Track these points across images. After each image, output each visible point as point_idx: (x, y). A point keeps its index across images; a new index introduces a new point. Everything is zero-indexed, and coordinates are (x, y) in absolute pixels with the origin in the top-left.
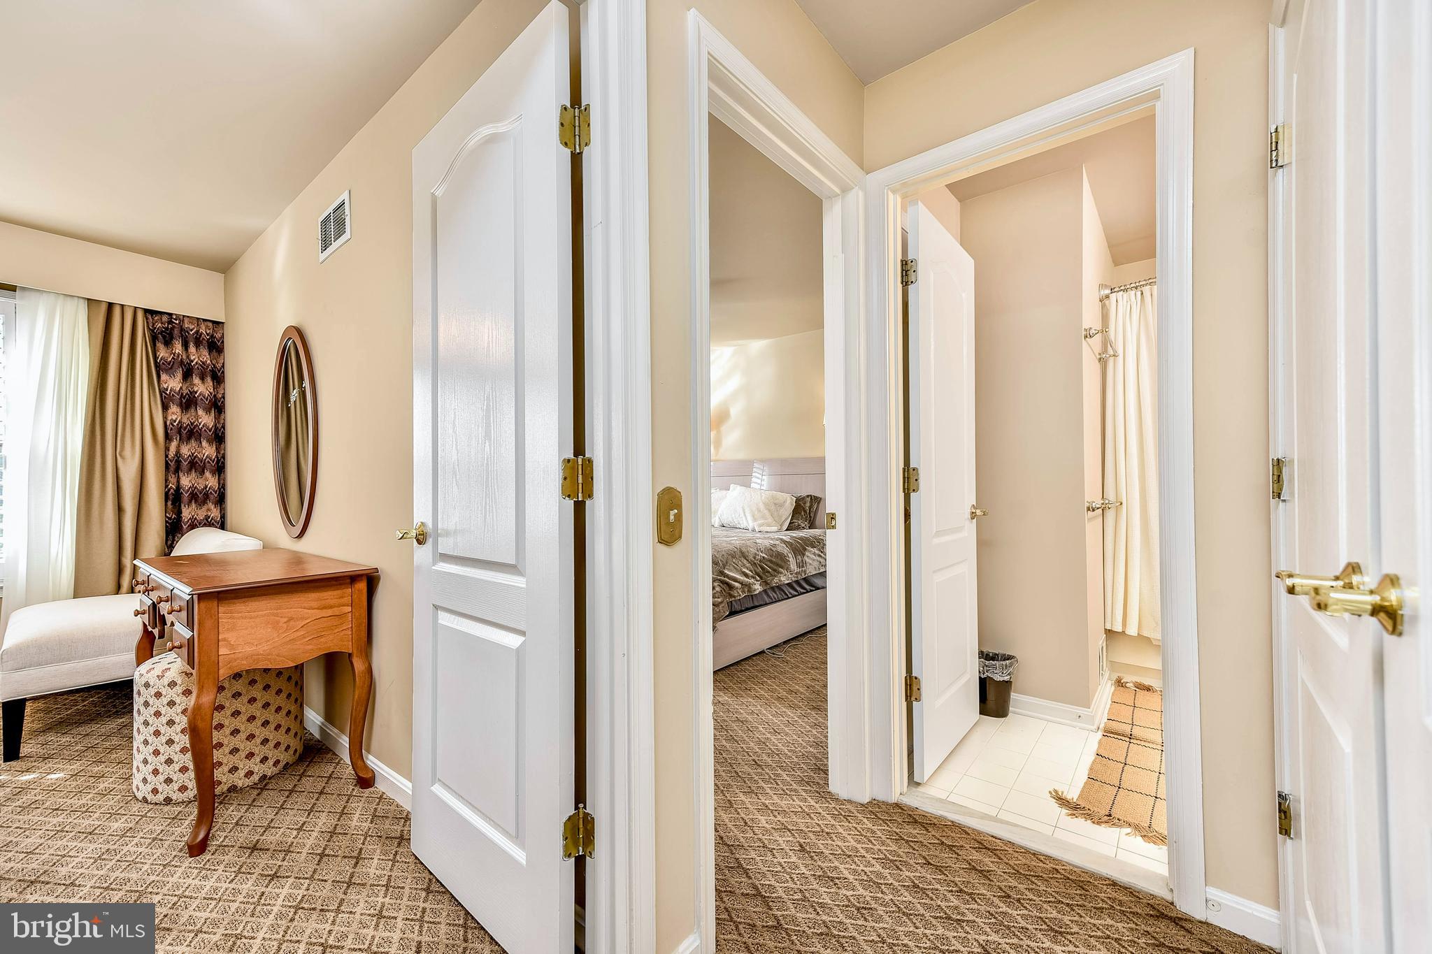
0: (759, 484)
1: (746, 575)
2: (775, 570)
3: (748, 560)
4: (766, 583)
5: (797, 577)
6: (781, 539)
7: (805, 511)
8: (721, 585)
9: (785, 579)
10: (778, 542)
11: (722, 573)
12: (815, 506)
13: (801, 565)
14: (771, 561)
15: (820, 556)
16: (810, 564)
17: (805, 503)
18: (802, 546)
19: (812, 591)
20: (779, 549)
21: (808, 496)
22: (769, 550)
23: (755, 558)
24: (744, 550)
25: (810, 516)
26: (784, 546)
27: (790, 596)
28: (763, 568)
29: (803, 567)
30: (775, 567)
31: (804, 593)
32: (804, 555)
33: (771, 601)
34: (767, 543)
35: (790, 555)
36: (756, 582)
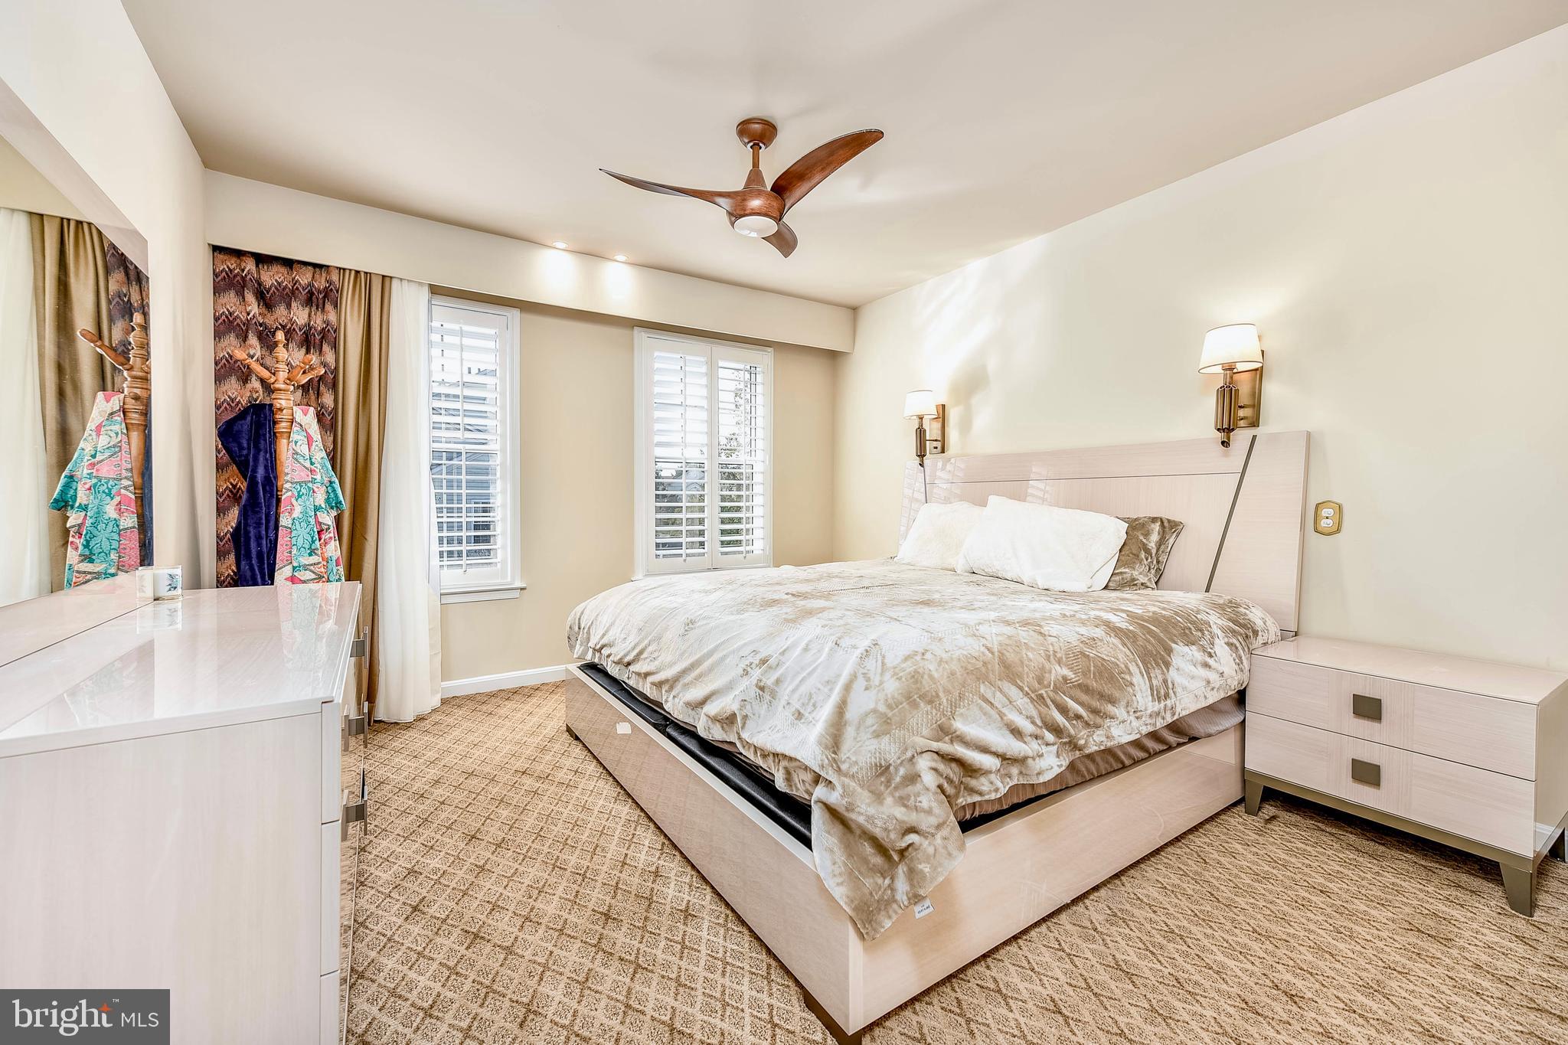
0: (1041, 490)
1: (1016, 732)
2: (1095, 712)
3: (1021, 689)
4: (1073, 745)
5: (1155, 725)
6: (1107, 624)
7: (1148, 551)
8: (941, 767)
9: (1122, 730)
10: (1099, 632)
11: (944, 731)
12: (1171, 541)
13: (1163, 693)
14: (1086, 689)
15: (1206, 665)
16: (1184, 688)
17: (1147, 535)
18: (1160, 641)
19: (1179, 745)
20: (1104, 652)
21: (1154, 520)
22: (1079, 656)
23: (1040, 681)
24: (1011, 657)
25: (1158, 562)
26: (1116, 641)
27: (1127, 762)
28: (1063, 710)
29: (1167, 696)
30: (1096, 704)
31: (1162, 752)
32: (1167, 665)
33: (1080, 780)
34: (1068, 634)
35: (1133, 668)
36: (1044, 749)
